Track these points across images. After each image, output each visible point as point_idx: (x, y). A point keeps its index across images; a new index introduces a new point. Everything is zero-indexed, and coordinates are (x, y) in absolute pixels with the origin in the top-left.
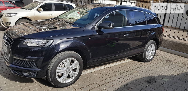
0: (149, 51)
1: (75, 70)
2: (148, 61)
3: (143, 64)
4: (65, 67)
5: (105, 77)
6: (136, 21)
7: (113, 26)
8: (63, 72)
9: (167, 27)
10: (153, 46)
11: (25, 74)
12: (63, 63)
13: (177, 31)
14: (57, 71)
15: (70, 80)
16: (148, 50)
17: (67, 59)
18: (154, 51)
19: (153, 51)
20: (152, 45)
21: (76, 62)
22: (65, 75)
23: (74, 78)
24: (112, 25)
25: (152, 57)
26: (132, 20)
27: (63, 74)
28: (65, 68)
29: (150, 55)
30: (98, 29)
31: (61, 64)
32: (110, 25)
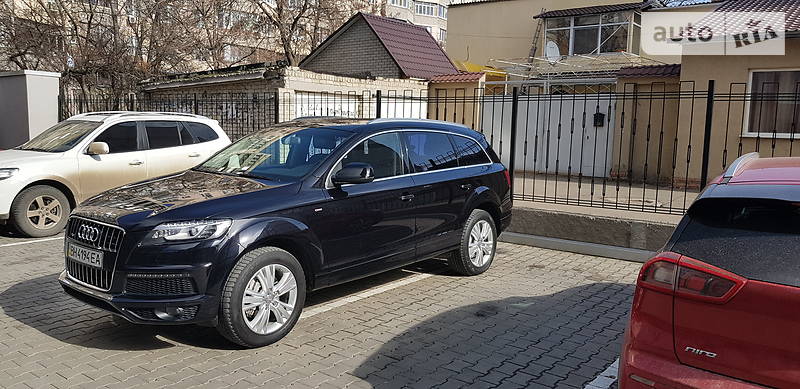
0: (475, 242)
1: (284, 298)
2: (478, 271)
3: (464, 279)
4: (261, 289)
5: (366, 317)
6: (431, 161)
7: (371, 175)
8: (257, 304)
9: (524, 174)
10: (486, 225)
11: (162, 315)
12: (256, 279)
13: (551, 183)
14: (245, 300)
15: (277, 326)
16: (473, 239)
17: (267, 268)
18: (491, 242)
19: (487, 240)
20: (481, 225)
21: (287, 275)
22: (264, 313)
23: (285, 320)
24: (368, 172)
25: (486, 258)
26: (422, 156)
27: (258, 308)
28: (263, 293)
29: (481, 252)
30: (335, 185)
31: (252, 282)
32: (364, 173)
